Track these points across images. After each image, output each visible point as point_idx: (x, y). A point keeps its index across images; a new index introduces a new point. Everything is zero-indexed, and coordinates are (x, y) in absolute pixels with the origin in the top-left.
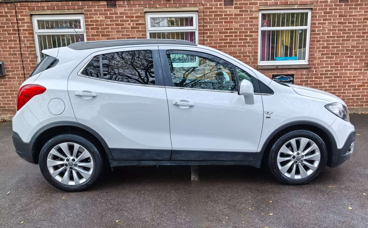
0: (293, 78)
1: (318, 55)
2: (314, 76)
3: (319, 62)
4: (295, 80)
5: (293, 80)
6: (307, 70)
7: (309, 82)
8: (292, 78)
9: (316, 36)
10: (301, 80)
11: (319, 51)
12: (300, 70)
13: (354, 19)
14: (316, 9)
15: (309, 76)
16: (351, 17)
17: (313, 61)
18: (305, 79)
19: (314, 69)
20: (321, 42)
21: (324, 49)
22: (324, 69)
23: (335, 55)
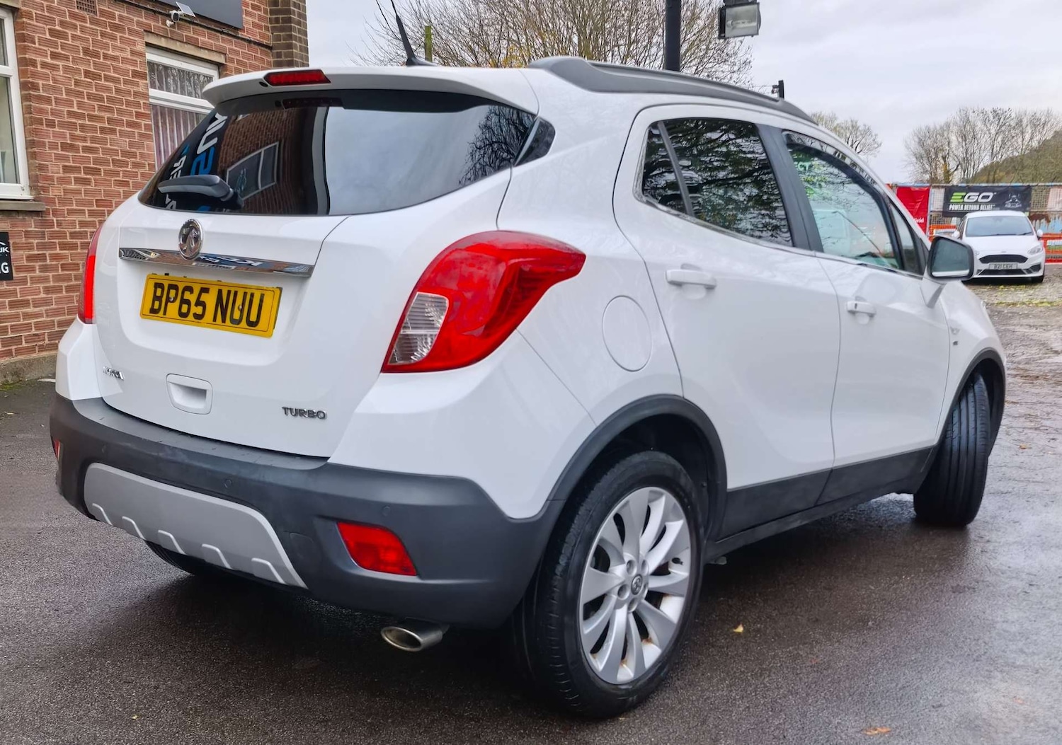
0: (8, 245)
1: (55, 169)
2: (57, 241)
3: (62, 194)
4: (14, 254)
5: (9, 254)
6: (37, 218)
7: (48, 262)
8: (5, 246)
9: (42, 106)
10: (27, 253)
11: (58, 157)
12: (21, 217)
13: (116, 69)
14: (29, 16)
15: (46, 240)
16: (109, 63)
17: (45, 189)
18: (38, 249)
19: (54, 215)
20: (57, 129)
21: (67, 153)
22: (77, 218)
23: (93, 174)
